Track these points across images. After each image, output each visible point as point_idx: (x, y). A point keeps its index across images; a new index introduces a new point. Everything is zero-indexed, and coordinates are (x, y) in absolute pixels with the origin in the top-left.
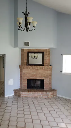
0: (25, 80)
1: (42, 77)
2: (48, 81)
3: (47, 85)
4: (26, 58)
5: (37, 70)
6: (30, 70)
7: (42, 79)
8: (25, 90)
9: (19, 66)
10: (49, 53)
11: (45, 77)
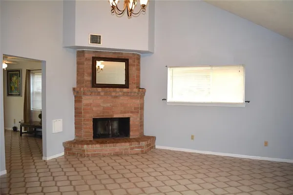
0: (88, 120)
1: (125, 113)
2: (138, 119)
3: (135, 129)
4: (90, 71)
5: (116, 97)
6: (99, 97)
7: (126, 116)
8: (91, 141)
9: (74, 89)
10: (139, 63)
11: (132, 112)
